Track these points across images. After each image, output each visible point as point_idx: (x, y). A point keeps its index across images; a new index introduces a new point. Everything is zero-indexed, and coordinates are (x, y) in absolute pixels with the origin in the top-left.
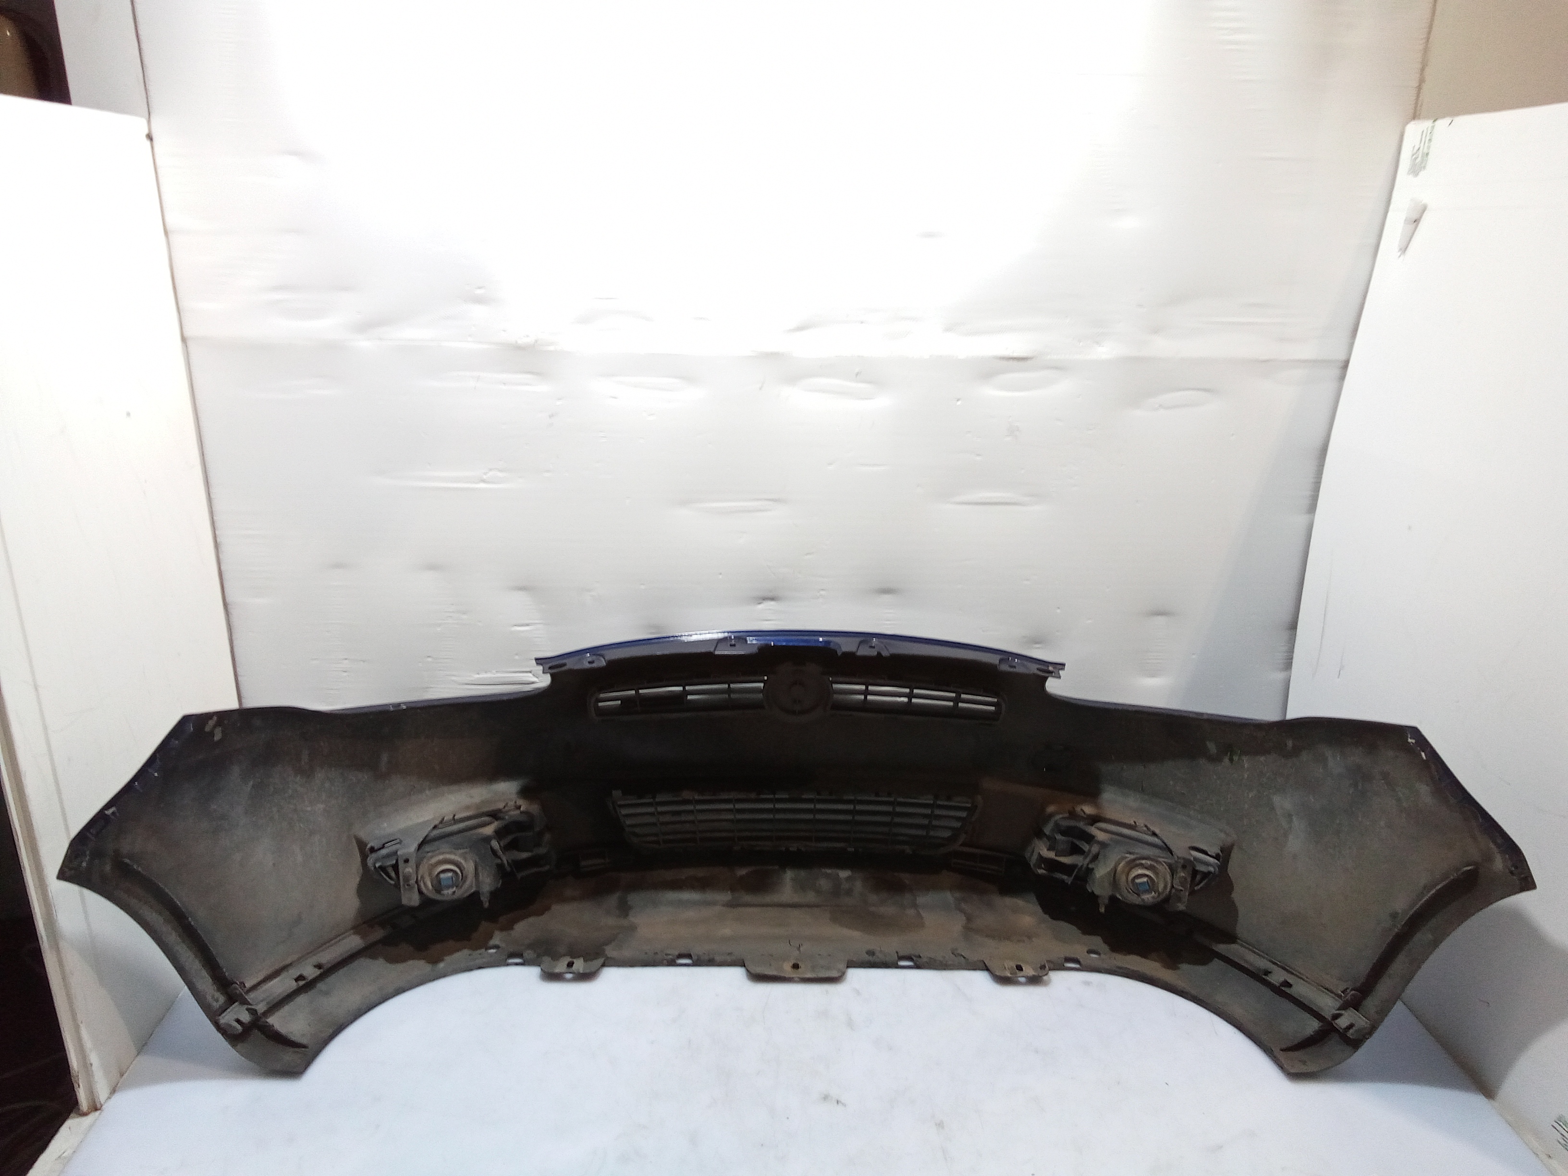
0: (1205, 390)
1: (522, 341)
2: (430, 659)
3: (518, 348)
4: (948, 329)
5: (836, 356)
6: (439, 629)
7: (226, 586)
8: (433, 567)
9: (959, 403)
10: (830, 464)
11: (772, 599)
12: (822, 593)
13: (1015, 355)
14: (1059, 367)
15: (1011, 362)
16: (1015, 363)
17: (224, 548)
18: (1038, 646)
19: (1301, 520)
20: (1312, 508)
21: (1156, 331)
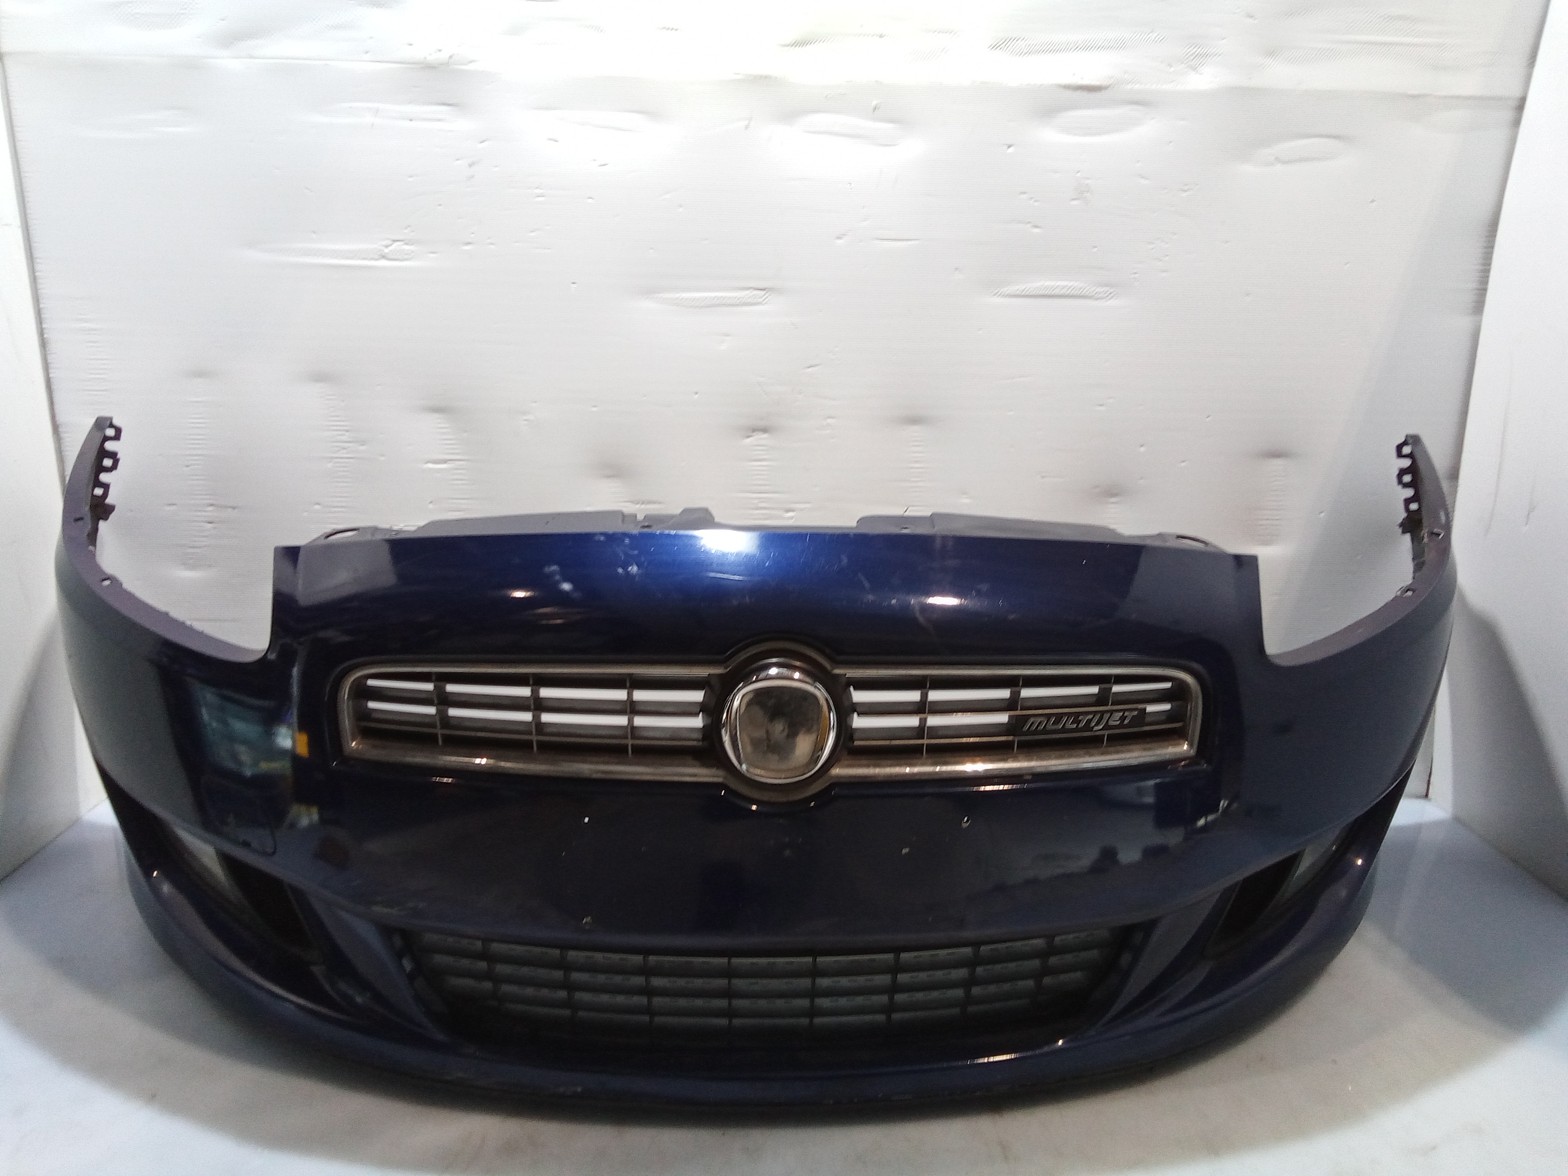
0: (1336, 137)
1: (433, 57)
2: (317, 507)
3: (429, 67)
4: (994, 47)
5: (847, 82)
6: (329, 465)
7: (56, 399)
8: (320, 378)
9: (1011, 150)
10: (839, 238)
11: (764, 430)
12: (829, 421)
13: (1086, 82)
14: (1142, 102)
15: (1079, 93)
16: (1085, 95)
17: (52, 347)
18: (1113, 500)
19: (1464, 323)
20: (1479, 306)
21: (1271, 53)
